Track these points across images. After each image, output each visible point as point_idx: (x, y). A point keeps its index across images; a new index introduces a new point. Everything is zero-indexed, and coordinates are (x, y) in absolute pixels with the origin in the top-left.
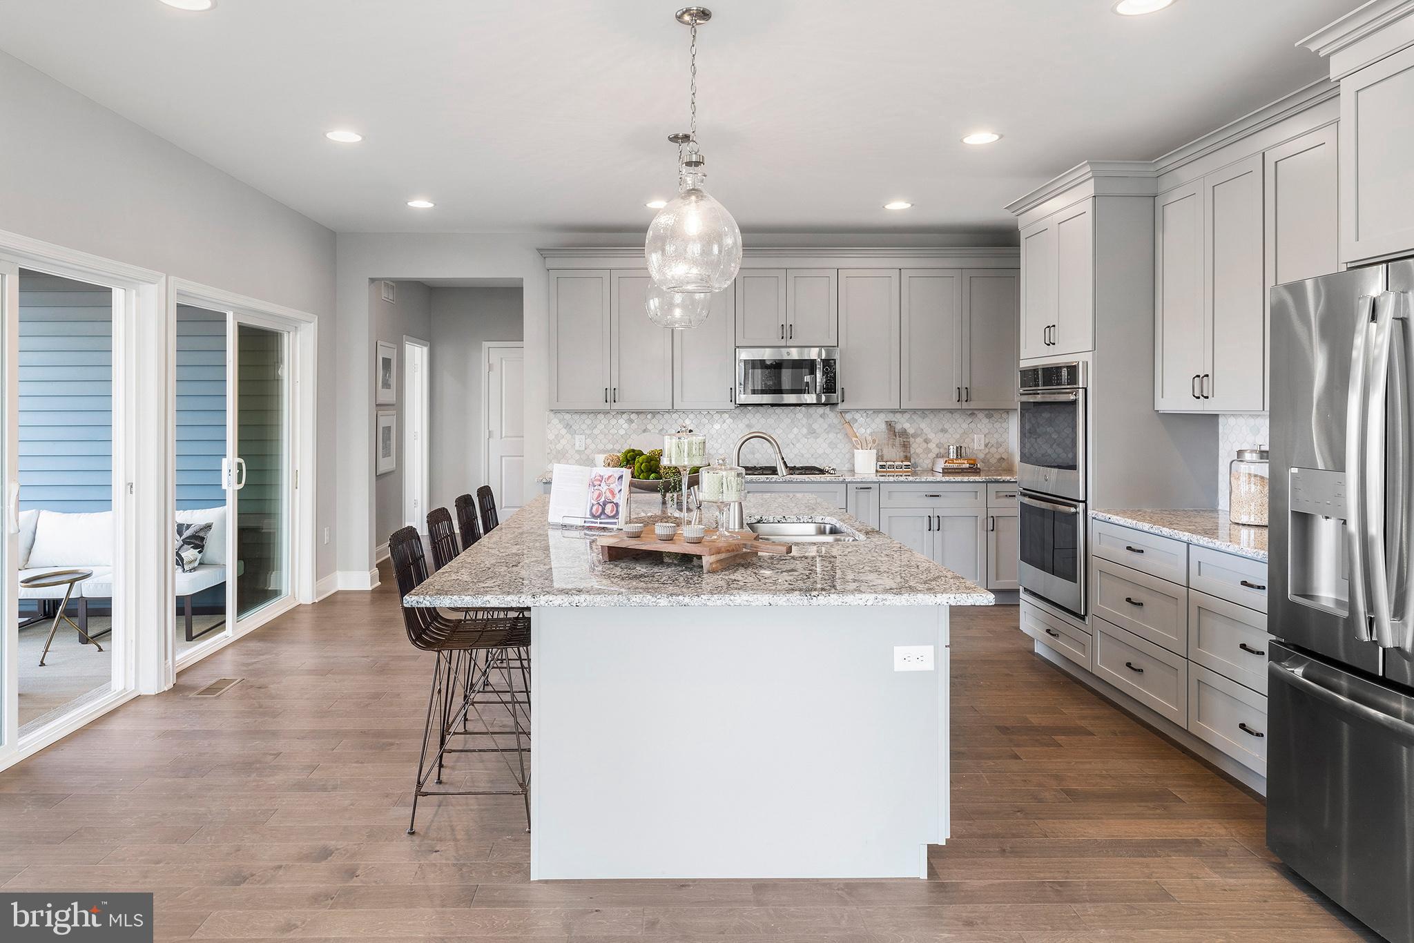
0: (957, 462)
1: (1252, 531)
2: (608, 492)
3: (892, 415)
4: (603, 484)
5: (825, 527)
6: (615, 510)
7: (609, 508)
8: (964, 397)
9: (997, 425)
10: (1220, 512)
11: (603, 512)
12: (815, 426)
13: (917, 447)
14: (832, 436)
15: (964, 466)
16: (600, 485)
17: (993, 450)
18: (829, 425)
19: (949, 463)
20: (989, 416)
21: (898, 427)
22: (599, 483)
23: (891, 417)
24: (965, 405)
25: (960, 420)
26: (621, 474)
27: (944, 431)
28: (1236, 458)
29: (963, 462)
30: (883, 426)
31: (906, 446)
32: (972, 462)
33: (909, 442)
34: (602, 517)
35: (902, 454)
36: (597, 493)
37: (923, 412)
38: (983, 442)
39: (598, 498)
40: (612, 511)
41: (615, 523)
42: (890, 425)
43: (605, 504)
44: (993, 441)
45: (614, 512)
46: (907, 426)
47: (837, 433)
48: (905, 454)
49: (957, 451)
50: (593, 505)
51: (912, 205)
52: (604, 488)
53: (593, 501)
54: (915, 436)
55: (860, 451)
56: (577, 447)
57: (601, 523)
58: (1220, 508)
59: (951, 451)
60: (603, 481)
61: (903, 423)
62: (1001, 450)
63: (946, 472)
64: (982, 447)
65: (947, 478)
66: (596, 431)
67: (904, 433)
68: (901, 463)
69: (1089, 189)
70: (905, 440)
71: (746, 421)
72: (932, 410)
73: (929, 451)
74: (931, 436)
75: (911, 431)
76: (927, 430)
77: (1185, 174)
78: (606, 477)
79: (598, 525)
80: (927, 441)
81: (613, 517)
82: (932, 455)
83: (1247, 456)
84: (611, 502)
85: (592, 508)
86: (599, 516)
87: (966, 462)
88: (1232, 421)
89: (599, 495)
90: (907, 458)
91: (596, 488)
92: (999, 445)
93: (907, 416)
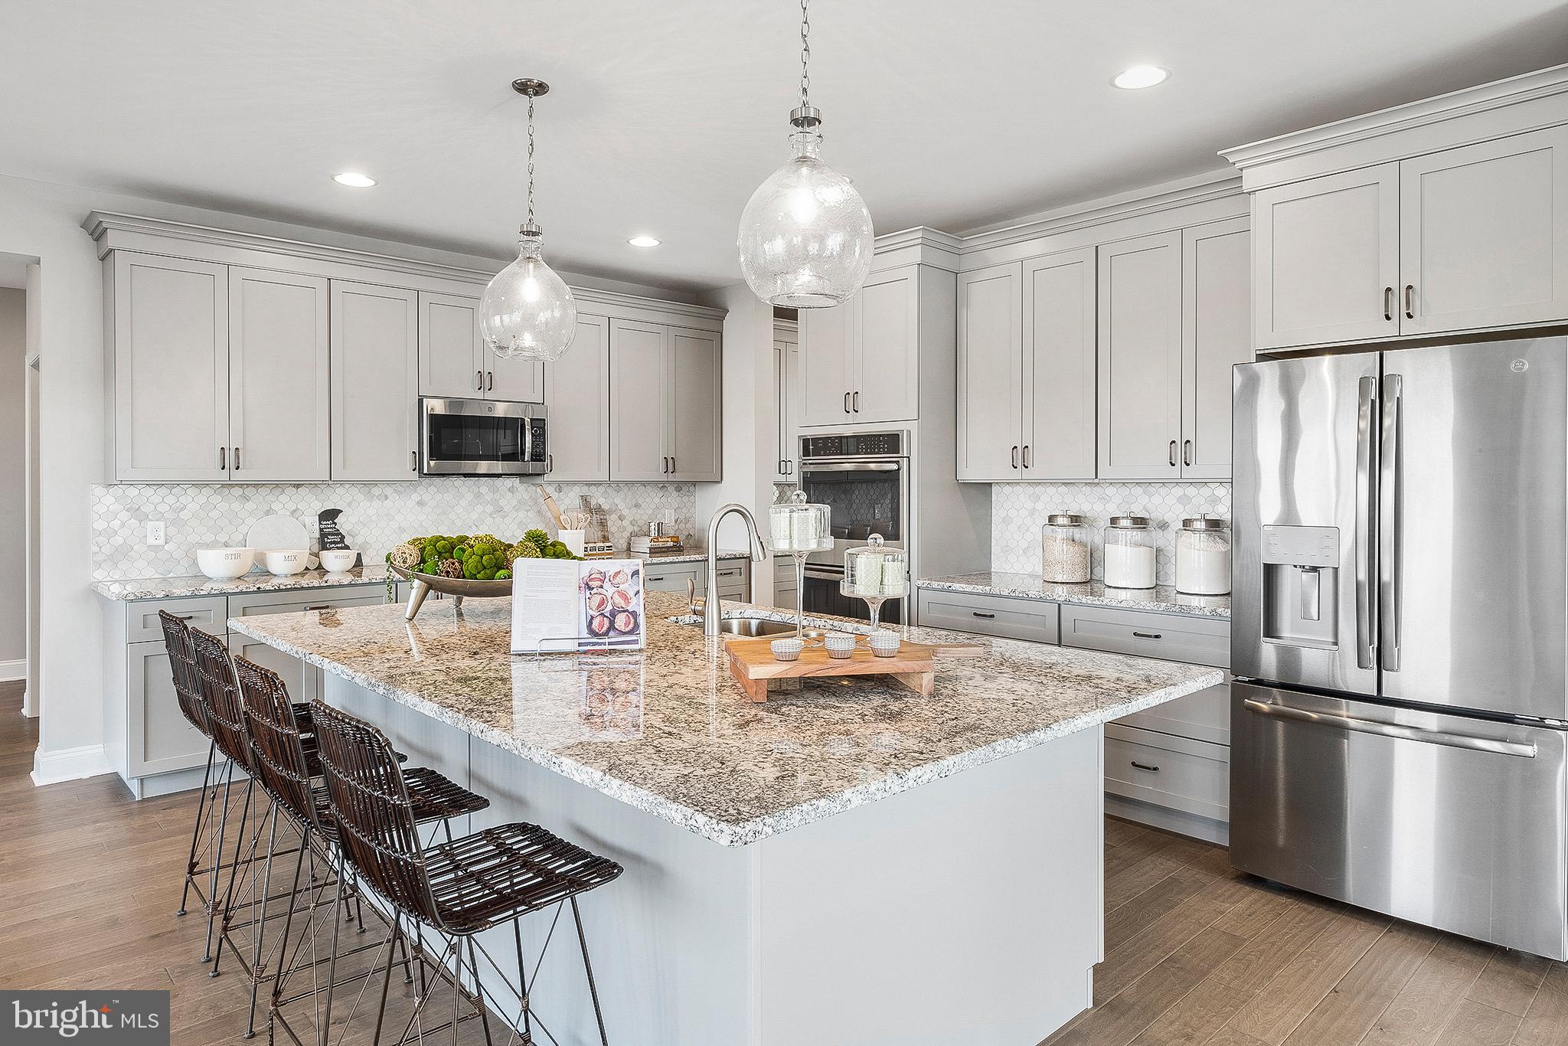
0: (662, 540)
1: (1065, 587)
2: (616, 596)
3: (586, 488)
4: (607, 585)
5: (750, 623)
6: (632, 620)
7: (621, 621)
8: (670, 469)
9: (685, 499)
10: (993, 574)
11: (612, 627)
12: (503, 503)
13: (612, 521)
14: (522, 514)
15: (669, 544)
16: (602, 587)
17: (682, 526)
18: (519, 502)
19: (654, 542)
20: (678, 489)
21: (593, 502)
22: (600, 583)
23: (585, 491)
24: (671, 478)
25: (653, 494)
26: (636, 568)
27: (637, 506)
28: (1047, 522)
29: (667, 539)
30: (578, 502)
31: (603, 524)
32: (675, 539)
33: (606, 519)
34: (611, 633)
35: (600, 534)
36: (597, 599)
37: (619, 485)
38: (673, 518)
39: (599, 606)
40: (627, 624)
41: (636, 642)
42: (585, 500)
43: (613, 614)
44: (682, 517)
45: (631, 626)
46: (601, 501)
47: (527, 511)
48: (602, 533)
49: (659, 528)
50: (592, 618)
51: (661, 243)
52: (609, 590)
53: (591, 612)
54: (610, 512)
55: (569, 530)
56: (151, 541)
57: (610, 644)
58: (993, 570)
59: (653, 527)
60: (607, 580)
61: (598, 498)
62: (689, 526)
63: (653, 551)
64: (673, 523)
65: (655, 560)
66: (185, 515)
67: (599, 510)
68: (602, 544)
69: (916, 254)
70: (602, 517)
71: (415, 497)
72: (627, 483)
73: (625, 529)
74: (625, 512)
75: (606, 507)
76: (621, 506)
77: (996, 255)
78: (612, 573)
79: (607, 647)
80: (621, 518)
81: (631, 632)
82: (626, 534)
83: (1060, 521)
84: (624, 611)
85: (591, 623)
86: (606, 634)
87: (669, 540)
88: (1007, 489)
89: (602, 603)
90: (605, 539)
91: (595, 591)
92: (687, 520)
93: (602, 489)
